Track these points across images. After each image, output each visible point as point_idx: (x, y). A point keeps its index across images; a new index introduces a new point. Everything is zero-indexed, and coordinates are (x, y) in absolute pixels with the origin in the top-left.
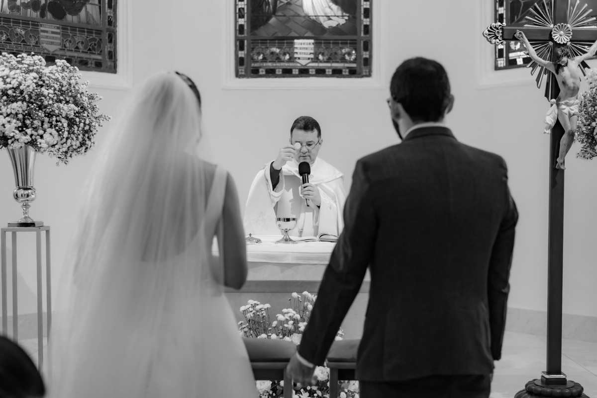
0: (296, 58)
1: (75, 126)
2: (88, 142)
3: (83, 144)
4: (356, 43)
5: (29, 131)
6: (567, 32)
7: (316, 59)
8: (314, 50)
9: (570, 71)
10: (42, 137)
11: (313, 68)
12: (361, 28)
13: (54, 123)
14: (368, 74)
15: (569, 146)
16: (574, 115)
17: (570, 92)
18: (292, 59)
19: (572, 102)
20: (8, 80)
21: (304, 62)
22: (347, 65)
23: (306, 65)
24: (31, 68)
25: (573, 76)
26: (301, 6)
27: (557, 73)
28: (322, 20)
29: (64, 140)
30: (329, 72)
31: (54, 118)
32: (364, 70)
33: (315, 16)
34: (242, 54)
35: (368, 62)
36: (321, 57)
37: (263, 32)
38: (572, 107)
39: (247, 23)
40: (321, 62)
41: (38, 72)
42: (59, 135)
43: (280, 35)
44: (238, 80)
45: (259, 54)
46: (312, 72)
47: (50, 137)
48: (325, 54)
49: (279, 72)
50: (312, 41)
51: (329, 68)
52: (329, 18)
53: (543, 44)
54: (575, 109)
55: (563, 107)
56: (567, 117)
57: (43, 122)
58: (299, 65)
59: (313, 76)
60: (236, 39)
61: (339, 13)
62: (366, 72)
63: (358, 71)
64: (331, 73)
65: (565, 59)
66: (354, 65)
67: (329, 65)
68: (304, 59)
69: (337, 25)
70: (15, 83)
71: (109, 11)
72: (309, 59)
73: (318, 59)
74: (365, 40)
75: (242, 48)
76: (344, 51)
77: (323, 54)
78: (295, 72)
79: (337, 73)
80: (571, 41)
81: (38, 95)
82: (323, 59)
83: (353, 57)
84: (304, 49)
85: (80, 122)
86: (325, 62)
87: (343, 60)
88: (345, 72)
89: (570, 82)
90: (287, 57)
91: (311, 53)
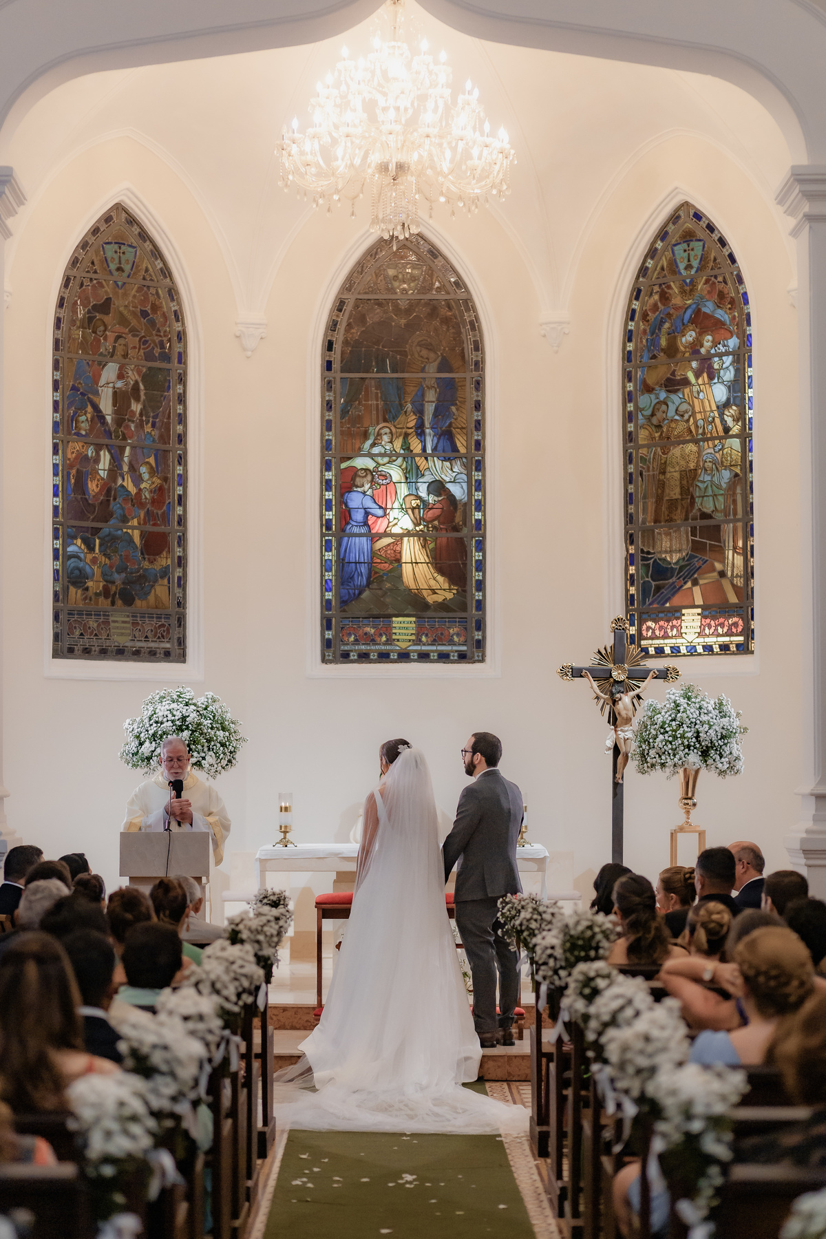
0: (394, 640)
1: (226, 749)
2: (233, 761)
3: (230, 761)
4: (466, 622)
5: (195, 754)
6: (624, 670)
7: (418, 641)
8: (416, 631)
9: (623, 704)
10: (204, 758)
11: (415, 651)
12: (472, 604)
13: (211, 746)
14: (480, 658)
15: (625, 765)
16: (628, 739)
17: (624, 721)
18: (389, 641)
19: (626, 729)
20: (175, 713)
21: (403, 645)
22: (455, 648)
23: (406, 649)
24: (190, 702)
25: (625, 708)
26: (400, 576)
27: (614, 706)
28: (425, 593)
29: (219, 760)
30: (434, 656)
31: (212, 743)
32: (476, 654)
33: (417, 589)
34: (329, 634)
35: (480, 644)
36: (424, 639)
37: (355, 608)
38: (628, 733)
39: (335, 599)
40: (424, 645)
41: (195, 705)
42: (216, 757)
43: (375, 612)
44: (324, 666)
45: (350, 635)
46: (414, 656)
47: (210, 758)
48: (429, 635)
49: (373, 656)
50: (413, 619)
51: (433, 651)
52: (434, 592)
53: (605, 680)
54: (629, 735)
55: (619, 732)
56: (622, 741)
57: (203, 746)
58: (398, 648)
59: (414, 661)
60: (323, 617)
61: (446, 586)
62: (478, 656)
63: (469, 654)
64: (436, 658)
65: (618, 696)
66: (464, 648)
67: (434, 648)
68: (404, 641)
69: (444, 600)
70: (178, 715)
71: (178, 590)
72: (410, 640)
73: (420, 640)
74: (476, 618)
75: (329, 627)
76: (451, 631)
77: (427, 635)
78: (394, 656)
79: (444, 657)
80: (627, 678)
81: (199, 724)
82: (427, 641)
83: (462, 639)
84: (404, 627)
85: (229, 745)
86: (429, 645)
87: (451, 642)
88: (453, 656)
89: (623, 713)
90: (384, 638)
91: (412, 634)
